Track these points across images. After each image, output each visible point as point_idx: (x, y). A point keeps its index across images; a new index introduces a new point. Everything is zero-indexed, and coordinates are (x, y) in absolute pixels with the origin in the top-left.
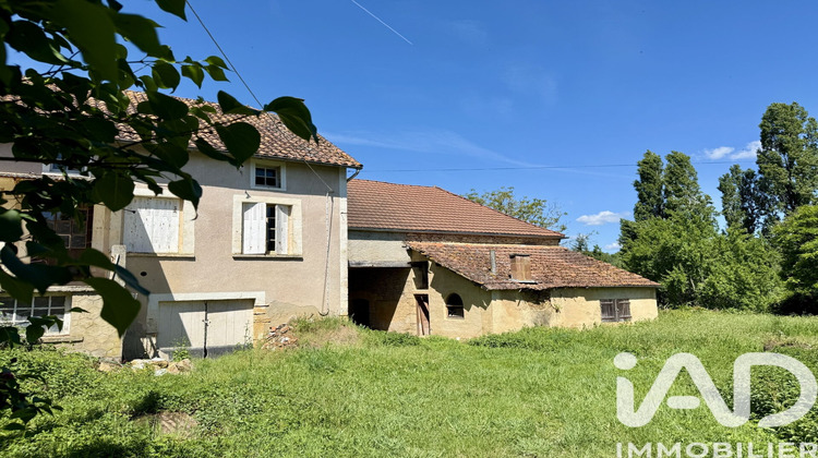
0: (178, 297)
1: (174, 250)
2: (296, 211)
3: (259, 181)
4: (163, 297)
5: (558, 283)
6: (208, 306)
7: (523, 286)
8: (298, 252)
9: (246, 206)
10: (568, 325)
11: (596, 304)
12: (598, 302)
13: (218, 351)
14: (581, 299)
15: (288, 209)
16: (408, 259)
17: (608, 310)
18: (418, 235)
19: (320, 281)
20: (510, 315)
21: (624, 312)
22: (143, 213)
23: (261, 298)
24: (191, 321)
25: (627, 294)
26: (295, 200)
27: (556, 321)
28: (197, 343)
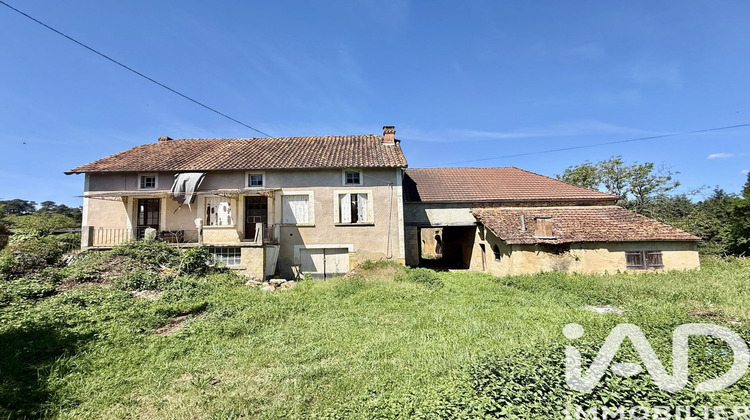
0: (308, 247)
1: (306, 223)
2: (370, 197)
3: (349, 181)
4: (301, 247)
5: (581, 238)
6: (325, 251)
7: (541, 241)
8: (371, 221)
9: (341, 196)
10: (588, 272)
11: (622, 255)
12: (623, 253)
13: (331, 275)
14: (604, 251)
15: (365, 196)
16: (475, 220)
17: (634, 259)
18: (482, 204)
19: (385, 239)
20: (530, 262)
21: (656, 261)
22: (291, 203)
23: (351, 248)
24: (317, 259)
25: (659, 247)
26: (369, 190)
27: (573, 268)
28: (320, 271)
